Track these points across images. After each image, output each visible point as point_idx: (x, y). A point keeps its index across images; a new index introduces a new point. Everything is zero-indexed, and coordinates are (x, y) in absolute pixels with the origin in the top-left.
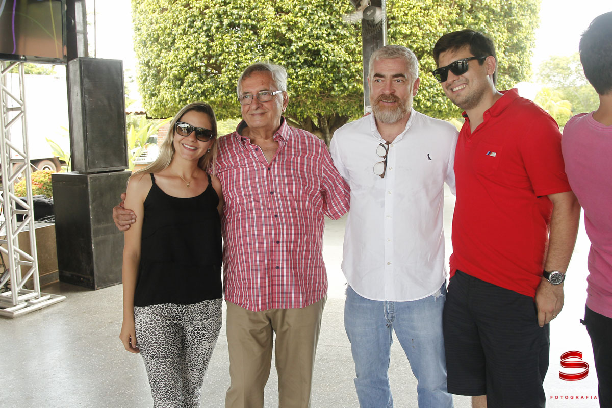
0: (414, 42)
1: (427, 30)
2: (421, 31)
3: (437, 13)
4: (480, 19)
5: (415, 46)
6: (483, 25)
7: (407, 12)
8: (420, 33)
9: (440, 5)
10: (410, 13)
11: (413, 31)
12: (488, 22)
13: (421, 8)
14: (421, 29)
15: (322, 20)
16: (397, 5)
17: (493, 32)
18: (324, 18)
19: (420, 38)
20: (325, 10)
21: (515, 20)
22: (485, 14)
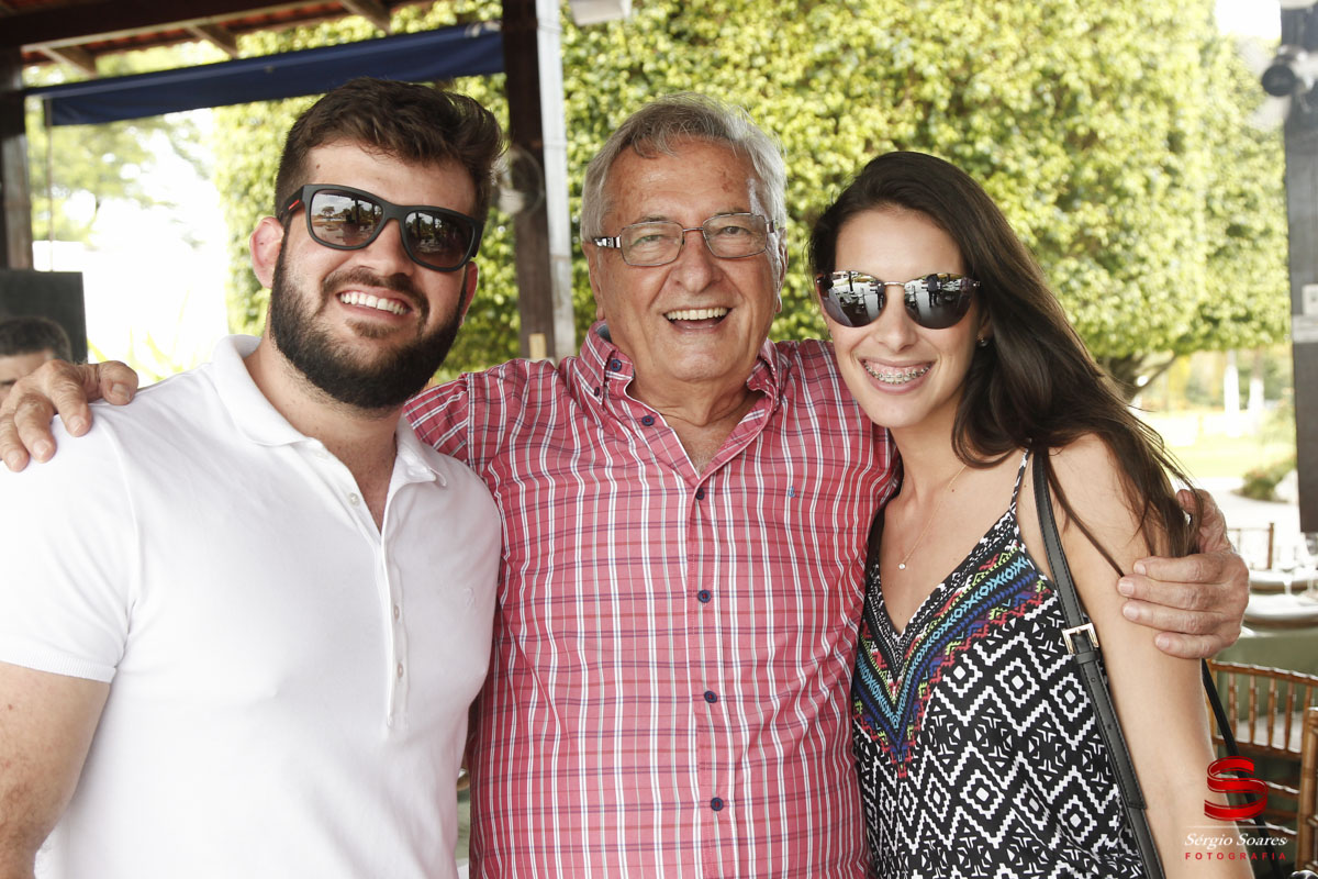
0: (802, 194)
1: (831, 165)
2: (818, 169)
3: (860, 124)
4: (977, 132)
5: (802, 205)
6: (984, 145)
7: (779, 126)
8: (813, 173)
9: (869, 105)
10: (788, 129)
11: (798, 168)
12: (1002, 138)
13: (817, 116)
14: (817, 162)
15: (586, 153)
16: (755, 112)
17: (1015, 159)
18: (590, 148)
19: (817, 183)
20: (591, 131)
21: (1083, 124)
22: (994, 118)
